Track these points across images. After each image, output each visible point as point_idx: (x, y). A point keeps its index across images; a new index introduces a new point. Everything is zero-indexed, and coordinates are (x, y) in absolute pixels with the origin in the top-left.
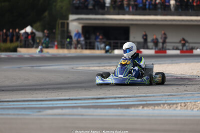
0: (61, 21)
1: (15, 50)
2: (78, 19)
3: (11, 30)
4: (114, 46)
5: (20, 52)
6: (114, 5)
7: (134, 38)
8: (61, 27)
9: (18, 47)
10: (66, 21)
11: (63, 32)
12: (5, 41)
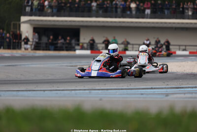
0: (13, 23)
2: (30, 20)
4: (66, 47)
6: (64, 8)
7: (84, 39)
10: (18, 23)
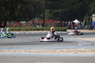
0: (88, 17)
1: (65, 30)
3: (63, 22)
5: (68, 31)
8: (88, 20)
9: (67, 29)
10: (90, 17)
11: (89, 22)
12: (61, 26)
